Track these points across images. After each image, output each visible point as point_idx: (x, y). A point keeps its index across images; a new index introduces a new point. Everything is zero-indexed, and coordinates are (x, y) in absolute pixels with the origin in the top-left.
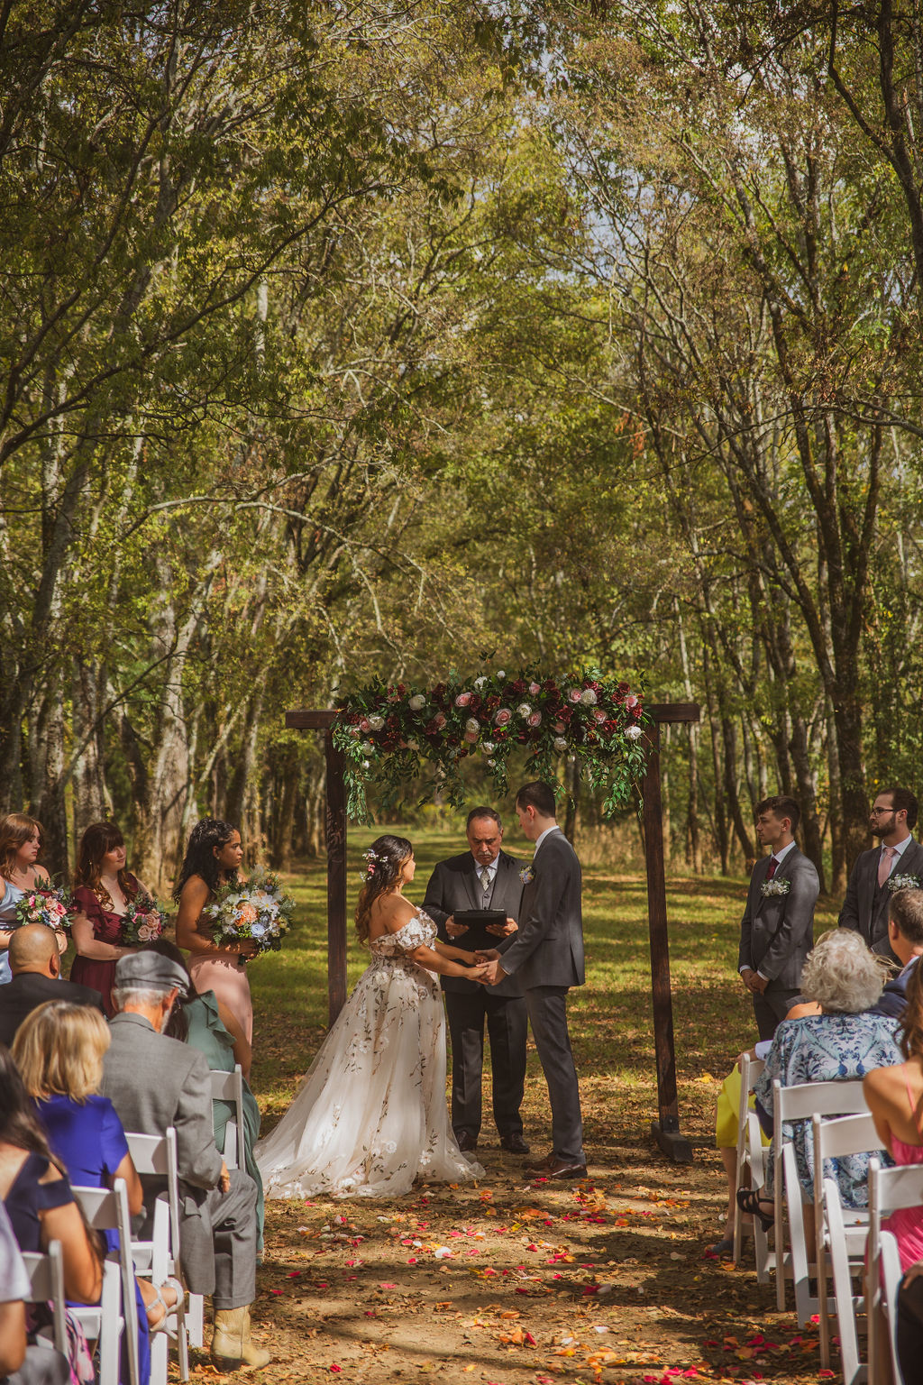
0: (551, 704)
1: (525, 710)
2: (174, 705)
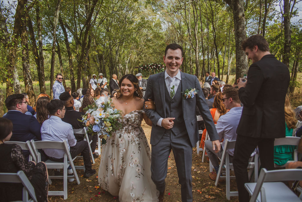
0: (157, 66)
1: (154, 66)
2: (127, 67)
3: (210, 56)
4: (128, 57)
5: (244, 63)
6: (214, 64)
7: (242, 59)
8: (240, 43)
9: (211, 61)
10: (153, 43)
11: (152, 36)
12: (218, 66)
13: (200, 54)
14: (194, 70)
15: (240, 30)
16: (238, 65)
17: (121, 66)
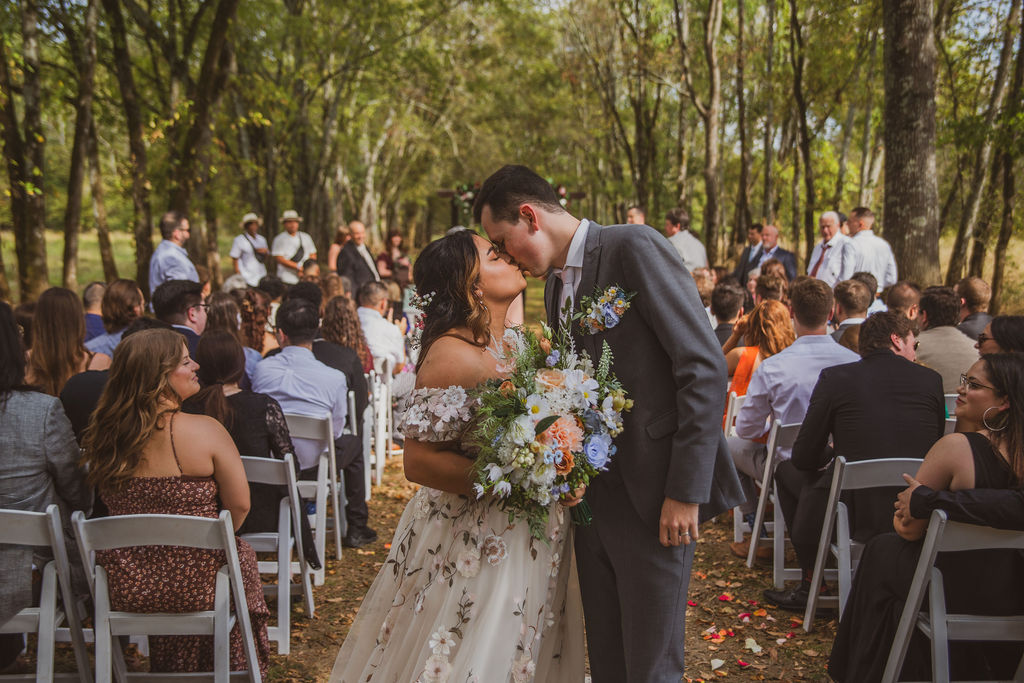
3: (776, 145)
4: (374, 136)
5: (920, 189)
6: (796, 181)
7: (909, 169)
8: (905, 101)
9: (779, 168)
10: (497, 63)
11: (491, 29)
12: (811, 196)
13: (731, 129)
14: (697, 208)
15: (907, 42)
16: (892, 199)
17: (344, 179)
